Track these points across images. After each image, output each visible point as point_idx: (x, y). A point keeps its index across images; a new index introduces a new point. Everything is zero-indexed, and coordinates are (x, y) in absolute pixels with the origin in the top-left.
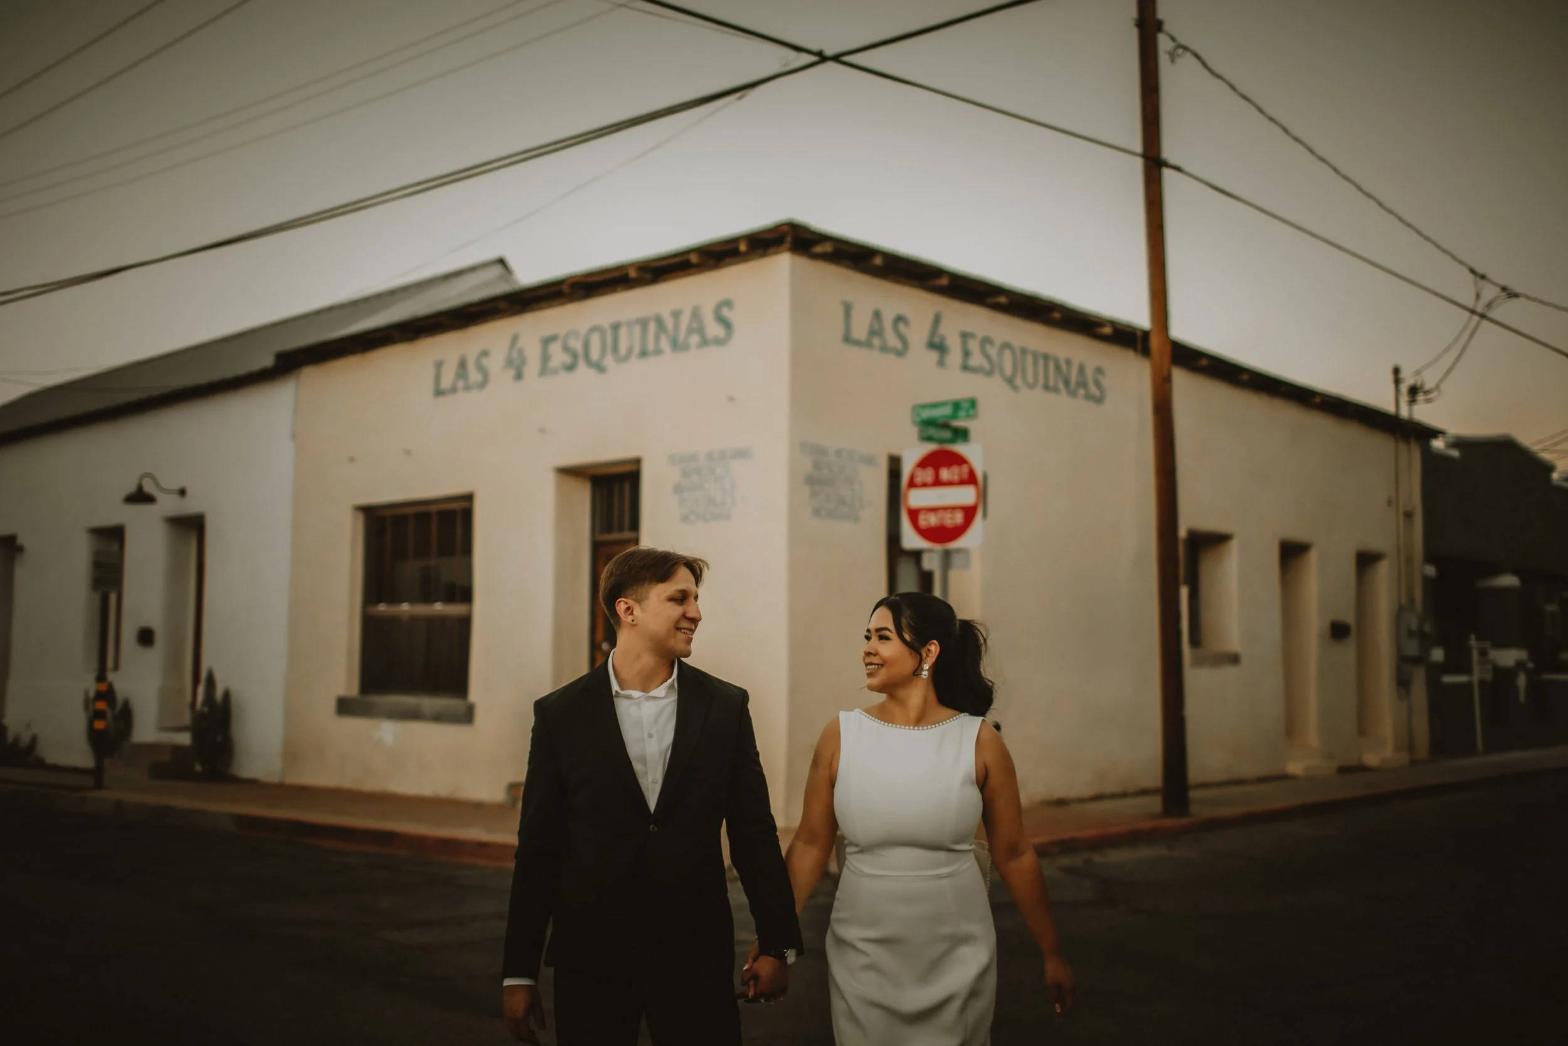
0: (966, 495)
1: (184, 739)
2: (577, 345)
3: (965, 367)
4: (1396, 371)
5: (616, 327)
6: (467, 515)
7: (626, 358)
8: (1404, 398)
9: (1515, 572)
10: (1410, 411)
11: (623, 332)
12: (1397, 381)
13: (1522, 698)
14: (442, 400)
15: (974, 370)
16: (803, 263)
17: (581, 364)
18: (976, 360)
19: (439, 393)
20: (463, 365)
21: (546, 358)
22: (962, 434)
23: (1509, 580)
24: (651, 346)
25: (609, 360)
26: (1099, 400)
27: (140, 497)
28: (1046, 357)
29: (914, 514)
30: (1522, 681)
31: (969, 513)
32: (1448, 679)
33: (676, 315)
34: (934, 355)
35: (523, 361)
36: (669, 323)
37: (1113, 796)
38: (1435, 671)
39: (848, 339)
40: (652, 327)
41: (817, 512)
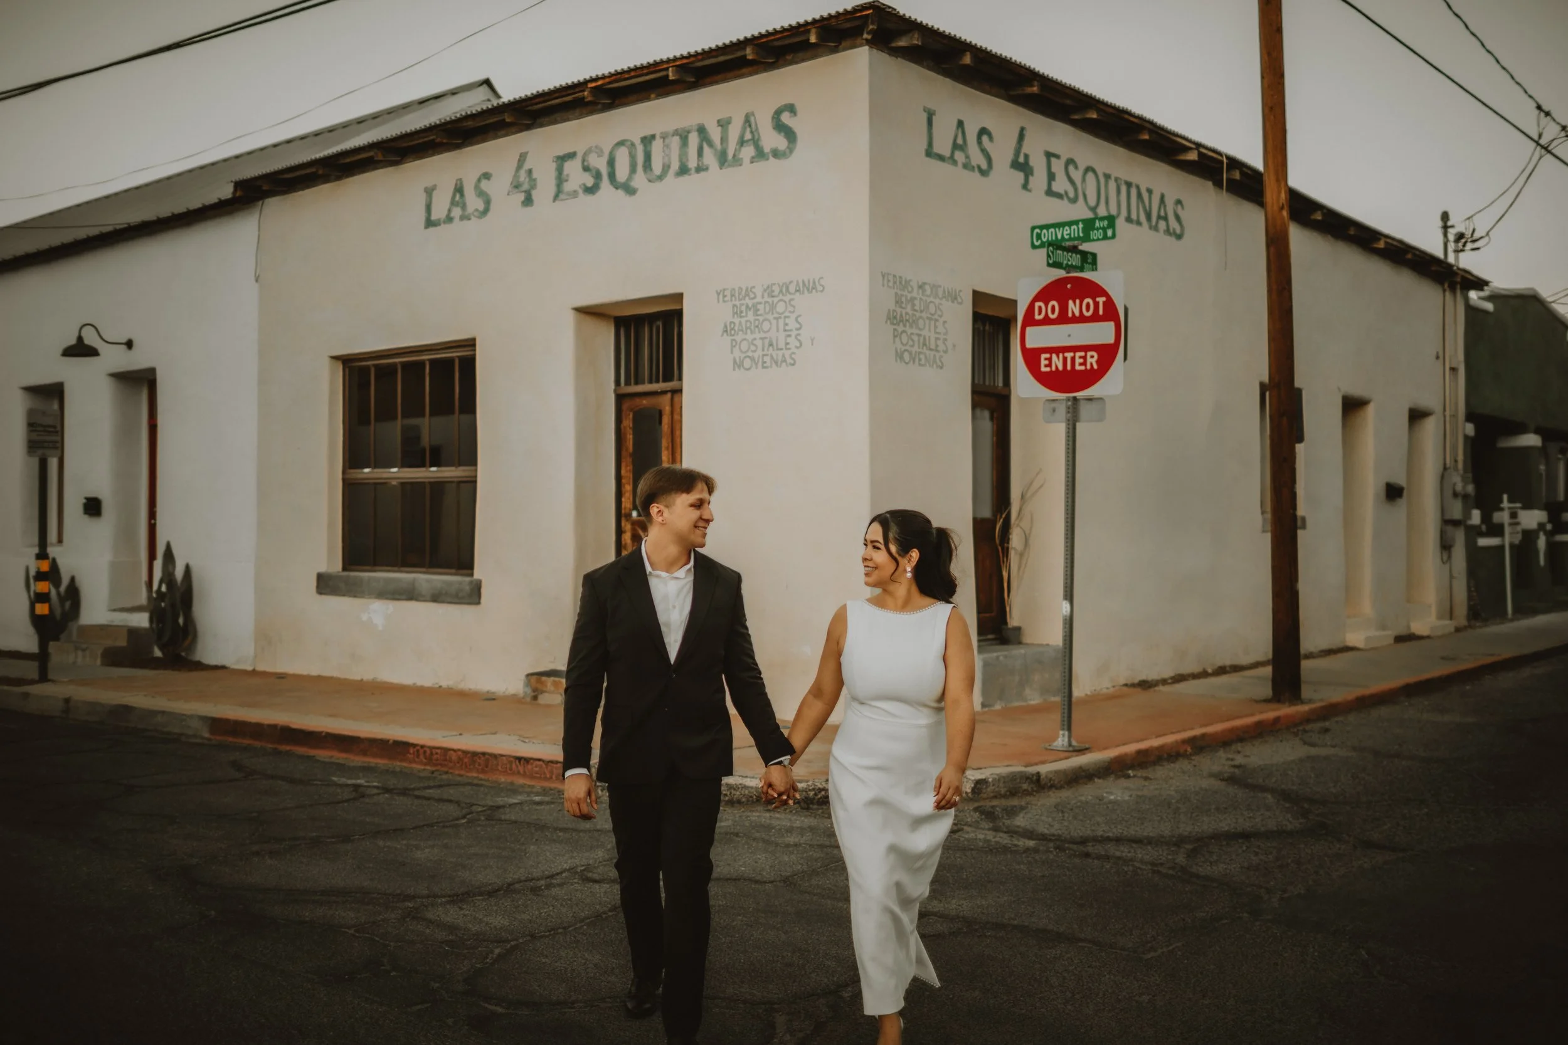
0: (1103, 333)
1: (142, 620)
2: (600, 163)
3: (1050, 192)
4: (1445, 216)
5: (647, 140)
6: (469, 365)
7: (660, 178)
8: (1451, 246)
9: (1537, 431)
10: (1457, 259)
11: (657, 147)
12: (1445, 228)
13: (1542, 562)
14: (432, 230)
15: (1059, 196)
16: (883, 57)
17: (605, 182)
18: (1060, 185)
19: (430, 223)
20: (459, 190)
21: (560, 180)
22: (1090, 260)
23: (1531, 440)
24: (692, 163)
25: (639, 180)
26: (1179, 237)
27: (80, 350)
28: (1129, 185)
29: (1032, 357)
30: (1542, 542)
31: (1107, 354)
32: (1483, 542)
33: (724, 124)
34: (1020, 176)
35: (533, 184)
36: (715, 134)
37: (1195, 676)
38: (1473, 533)
39: (929, 153)
40: (694, 139)
41: (899, 356)
